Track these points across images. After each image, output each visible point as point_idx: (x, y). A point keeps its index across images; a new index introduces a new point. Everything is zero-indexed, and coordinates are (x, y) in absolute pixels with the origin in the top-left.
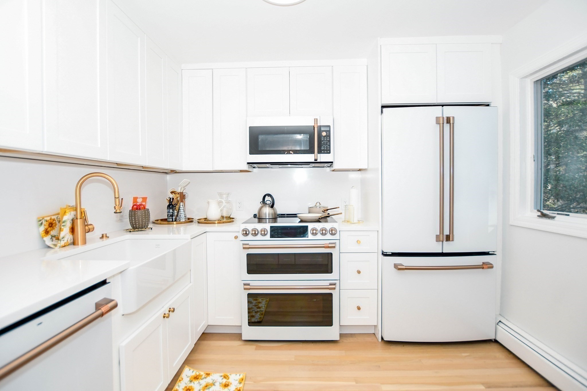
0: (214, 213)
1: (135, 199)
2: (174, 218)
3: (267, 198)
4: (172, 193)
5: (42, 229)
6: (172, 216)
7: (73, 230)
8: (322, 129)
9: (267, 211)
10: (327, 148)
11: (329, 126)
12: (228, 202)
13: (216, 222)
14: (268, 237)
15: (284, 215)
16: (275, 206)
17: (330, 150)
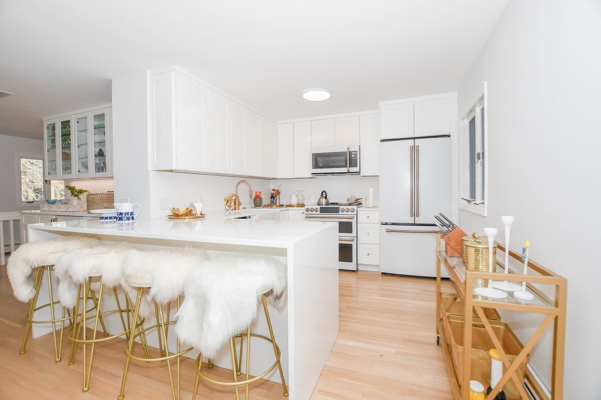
0: (294, 201)
1: (256, 192)
2: (274, 203)
3: (324, 193)
4: (273, 190)
5: (225, 202)
6: (273, 202)
7: (235, 204)
8: (353, 153)
9: (324, 201)
10: (355, 164)
11: (356, 151)
12: (303, 196)
13: (296, 206)
14: (318, 213)
15: (334, 203)
16: (327, 197)
17: (357, 165)
